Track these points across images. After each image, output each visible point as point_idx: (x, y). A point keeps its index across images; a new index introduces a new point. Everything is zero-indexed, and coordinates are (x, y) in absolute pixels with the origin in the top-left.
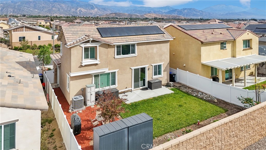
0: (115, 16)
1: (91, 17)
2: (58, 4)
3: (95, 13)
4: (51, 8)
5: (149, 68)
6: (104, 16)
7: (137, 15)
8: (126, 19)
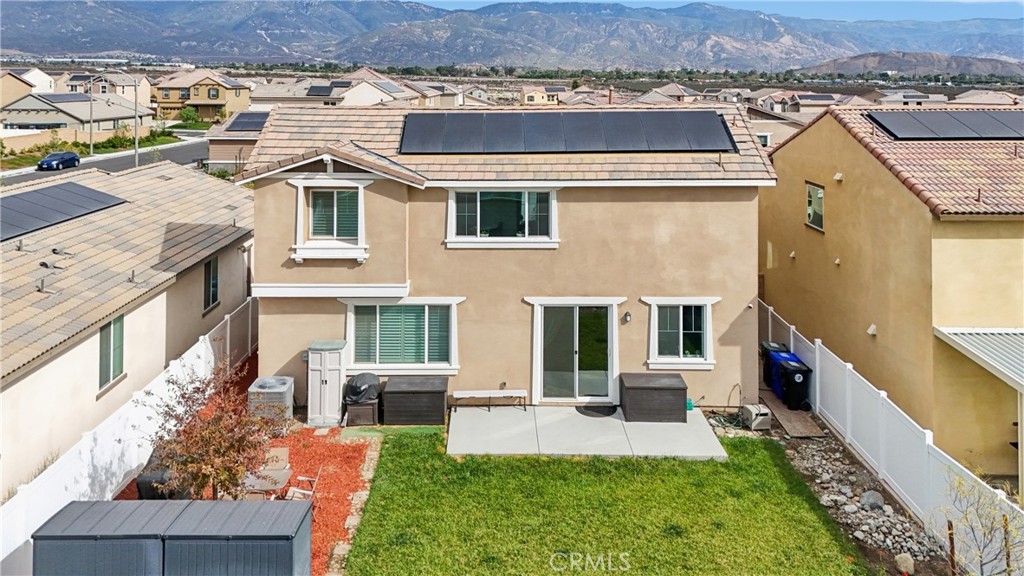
0: (875, 69)
1: (760, 72)
2: (632, 23)
3: (784, 56)
4: (602, 40)
5: (626, 315)
6: (824, 68)
7: (998, 61)
8: (930, 80)
